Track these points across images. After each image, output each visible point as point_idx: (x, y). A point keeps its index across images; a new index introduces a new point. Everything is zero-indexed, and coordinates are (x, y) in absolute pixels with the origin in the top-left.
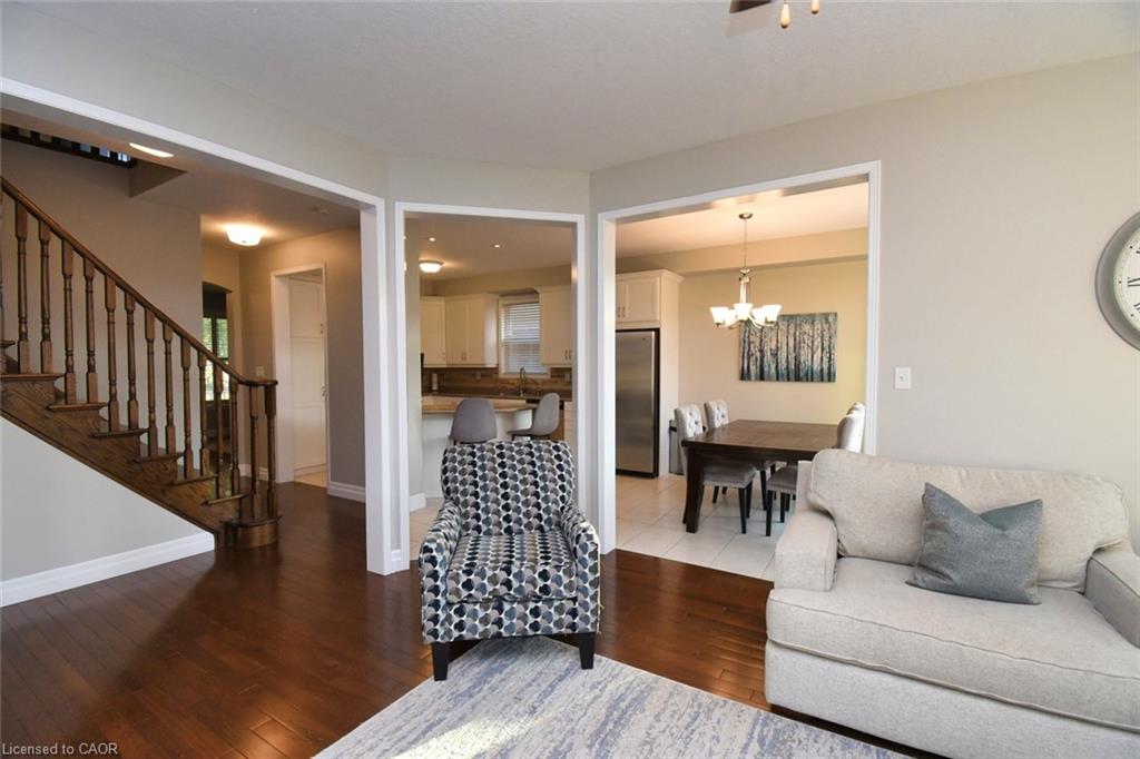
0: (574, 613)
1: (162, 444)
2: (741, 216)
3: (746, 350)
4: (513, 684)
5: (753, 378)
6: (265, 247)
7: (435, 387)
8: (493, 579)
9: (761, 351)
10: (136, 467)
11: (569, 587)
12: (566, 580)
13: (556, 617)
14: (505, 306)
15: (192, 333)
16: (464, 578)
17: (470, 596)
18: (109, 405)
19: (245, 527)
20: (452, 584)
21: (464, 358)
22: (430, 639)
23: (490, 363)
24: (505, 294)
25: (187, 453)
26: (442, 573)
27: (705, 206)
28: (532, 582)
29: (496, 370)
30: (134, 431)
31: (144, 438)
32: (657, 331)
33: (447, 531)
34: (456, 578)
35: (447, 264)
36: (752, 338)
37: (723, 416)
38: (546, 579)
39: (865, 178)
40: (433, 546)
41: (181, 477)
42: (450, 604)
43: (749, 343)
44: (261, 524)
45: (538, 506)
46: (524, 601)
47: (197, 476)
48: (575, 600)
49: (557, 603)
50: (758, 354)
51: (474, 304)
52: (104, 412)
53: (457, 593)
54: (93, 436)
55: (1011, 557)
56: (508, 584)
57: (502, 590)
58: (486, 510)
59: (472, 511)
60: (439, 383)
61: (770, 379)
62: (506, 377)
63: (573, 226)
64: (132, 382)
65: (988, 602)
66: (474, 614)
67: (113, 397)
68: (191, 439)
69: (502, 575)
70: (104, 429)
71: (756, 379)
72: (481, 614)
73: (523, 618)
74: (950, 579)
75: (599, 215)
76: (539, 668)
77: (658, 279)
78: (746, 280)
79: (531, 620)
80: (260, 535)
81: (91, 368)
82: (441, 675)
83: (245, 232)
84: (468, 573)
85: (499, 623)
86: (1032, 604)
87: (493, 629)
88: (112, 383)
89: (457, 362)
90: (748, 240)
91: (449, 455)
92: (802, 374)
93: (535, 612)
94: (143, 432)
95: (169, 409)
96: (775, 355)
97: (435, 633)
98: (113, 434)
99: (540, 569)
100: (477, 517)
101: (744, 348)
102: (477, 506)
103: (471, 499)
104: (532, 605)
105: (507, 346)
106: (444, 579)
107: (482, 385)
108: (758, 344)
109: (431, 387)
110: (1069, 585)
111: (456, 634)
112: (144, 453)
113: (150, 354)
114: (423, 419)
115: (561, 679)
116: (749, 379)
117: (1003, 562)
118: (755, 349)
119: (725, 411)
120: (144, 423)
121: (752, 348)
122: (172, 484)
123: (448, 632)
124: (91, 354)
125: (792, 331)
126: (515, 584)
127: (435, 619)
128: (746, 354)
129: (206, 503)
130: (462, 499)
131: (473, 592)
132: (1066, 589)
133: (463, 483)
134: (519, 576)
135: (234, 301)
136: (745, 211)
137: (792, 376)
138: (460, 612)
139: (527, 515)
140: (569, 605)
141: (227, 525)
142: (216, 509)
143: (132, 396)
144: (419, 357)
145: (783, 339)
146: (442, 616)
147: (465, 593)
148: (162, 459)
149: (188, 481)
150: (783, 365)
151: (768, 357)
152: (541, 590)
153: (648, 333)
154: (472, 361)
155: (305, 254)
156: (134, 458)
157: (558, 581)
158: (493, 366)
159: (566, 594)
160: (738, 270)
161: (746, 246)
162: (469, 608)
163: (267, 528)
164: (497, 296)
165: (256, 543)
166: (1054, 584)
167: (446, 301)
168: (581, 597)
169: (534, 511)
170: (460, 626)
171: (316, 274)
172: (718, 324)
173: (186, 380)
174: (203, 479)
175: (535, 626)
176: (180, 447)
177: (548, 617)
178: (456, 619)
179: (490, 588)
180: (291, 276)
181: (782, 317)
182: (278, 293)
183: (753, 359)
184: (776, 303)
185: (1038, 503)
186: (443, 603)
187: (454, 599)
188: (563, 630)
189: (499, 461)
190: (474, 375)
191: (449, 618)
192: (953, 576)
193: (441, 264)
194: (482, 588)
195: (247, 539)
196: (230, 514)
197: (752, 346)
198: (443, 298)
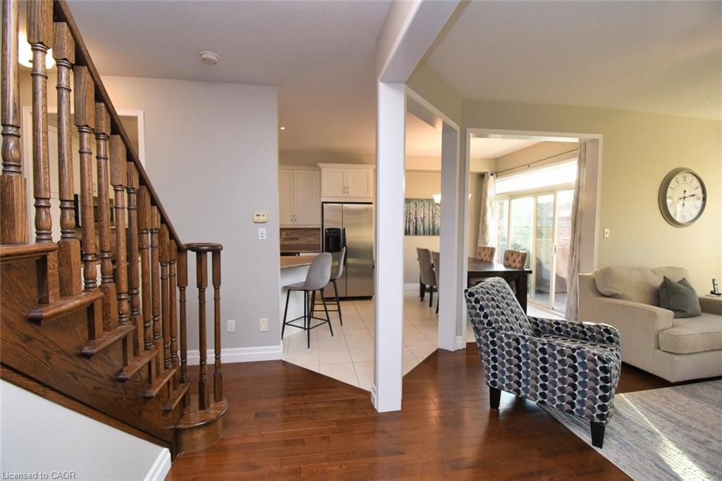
5: (411, 233)
9: (416, 219)
32: (372, 204)
36: (411, 211)
43: (410, 214)
50: (414, 220)
61: (420, 235)
71: (413, 235)
92: (436, 231)
96: (423, 221)
101: (407, 217)
108: (414, 214)
116: (409, 234)
118: (412, 217)
125: (431, 208)
128: (408, 220)
137: (431, 232)
145: (426, 212)
150: (427, 226)
151: (419, 222)
181: (425, 200)
183: (412, 223)
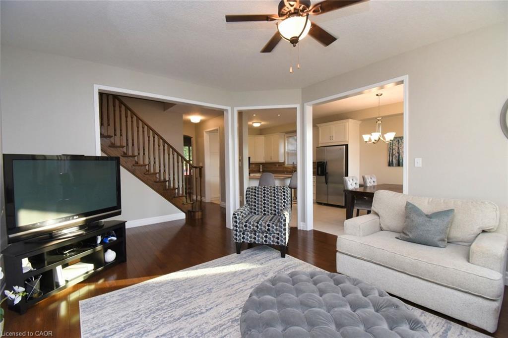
0: (278, 238)
1: (172, 185)
2: (377, 95)
3: (391, 153)
4: (258, 258)
5: (394, 165)
6: (202, 122)
7: (261, 170)
8: (253, 225)
9: (399, 153)
10: (165, 191)
11: (276, 230)
12: (275, 228)
13: (272, 239)
14: (288, 137)
15: (180, 152)
16: (245, 224)
17: (246, 229)
18: (159, 173)
19: (194, 212)
20: (241, 225)
21: (271, 159)
22: (235, 241)
23: (281, 160)
24: (287, 133)
25: (178, 188)
26: (238, 222)
27: (360, 93)
28: (265, 227)
29: (283, 163)
30: (165, 181)
31: (167, 183)
32: (347, 146)
33: (242, 211)
34: (242, 223)
35: (263, 123)
37: (374, 182)
38: (269, 227)
39: (402, 82)
40: (236, 214)
41: (177, 195)
42: (240, 231)
43: (393, 149)
44: (198, 211)
45: (275, 207)
46: (263, 233)
47: (181, 195)
48: (278, 234)
49: (273, 235)
50: (397, 154)
51: (274, 137)
52: (158, 175)
53: (242, 228)
54: (155, 182)
55: (432, 229)
56: (257, 227)
57: (256, 229)
58: (258, 207)
59: (254, 207)
60: (263, 168)
62: (288, 166)
63: (296, 108)
64: (164, 167)
65: (423, 246)
66: (247, 235)
67: (160, 171)
68: (179, 185)
69: (256, 224)
70: (158, 180)
71: (396, 166)
72: (250, 235)
73: (262, 238)
74: (408, 235)
75: (305, 104)
76: (268, 255)
77: (347, 123)
78: (380, 122)
79: (265, 239)
80: (198, 215)
81: (155, 163)
82: (239, 253)
83: (195, 118)
84: (246, 222)
85: (255, 238)
86: (440, 247)
87: (253, 240)
88: (160, 167)
89: (269, 160)
90: (380, 105)
91: (248, 190)
93: (266, 237)
94: (167, 181)
95: (174, 175)
97: (236, 239)
98: (160, 182)
99: (267, 223)
100: (255, 209)
101: (390, 152)
102: (255, 206)
103: (254, 204)
104: (265, 234)
105: (288, 153)
106: (239, 223)
107: (278, 169)
108: (397, 149)
109: (259, 170)
110: (467, 244)
111: (242, 240)
112: (167, 187)
113: (169, 158)
114: (249, 180)
115: (274, 258)
116: (393, 166)
117: (428, 230)
118: (395, 152)
119: (375, 180)
120: (167, 179)
121: (394, 152)
122: (174, 197)
123: (240, 240)
124: (154, 159)
126: (260, 227)
127: (236, 235)
128: (391, 154)
129: (183, 204)
130: (251, 204)
131: (247, 228)
132: (466, 246)
133: (252, 198)
134: (261, 225)
135: (193, 141)
136: (379, 92)
138: (243, 234)
139: (271, 210)
140: (276, 236)
141: (189, 211)
142: (186, 206)
143: (165, 171)
144: (248, 158)
146: (238, 234)
147: (245, 228)
148: (172, 189)
149: (179, 196)
151: (402, 156)
152: (267, 230)
153: (342, 146)
154: (274, 160)
155: (213, 124)
156: (165, 189)
157: (273, 227)
158: (283, 162)
159: (275, 232)
160: (376, 118)
161: (379, 107)
162: (246, 233)
163: (200, 213)
164: (284, 134)
165: (197, 217)
166: (461, 243)
167: (265, 137)
168: (280, 233)
169: (273, 209)
170: (243, 238)
171: (217, 130)
172: (366, 142)
173: (178, 166)
174: (182, 196)
175: (266, 241)
176: (177, 187)
177: (270, 239)
178: (242, 236)
179: (252, 228)
180: (210, 132)
181: (395, 138)
182: (206, 137)
183: (394, 157)
184: (394, 132)
185: (452, 211)
186: (239, 230)
187: (241, 229)
188: (275, 243)
189: (263, 192)
190: (276, 165)
191: (240, 235)
192: (410, 235)
193: (260, 123)
194: (250, 227)
195: (194, 216)
196: (190, 209)
197: (394, 151)
198: (263, 136)
